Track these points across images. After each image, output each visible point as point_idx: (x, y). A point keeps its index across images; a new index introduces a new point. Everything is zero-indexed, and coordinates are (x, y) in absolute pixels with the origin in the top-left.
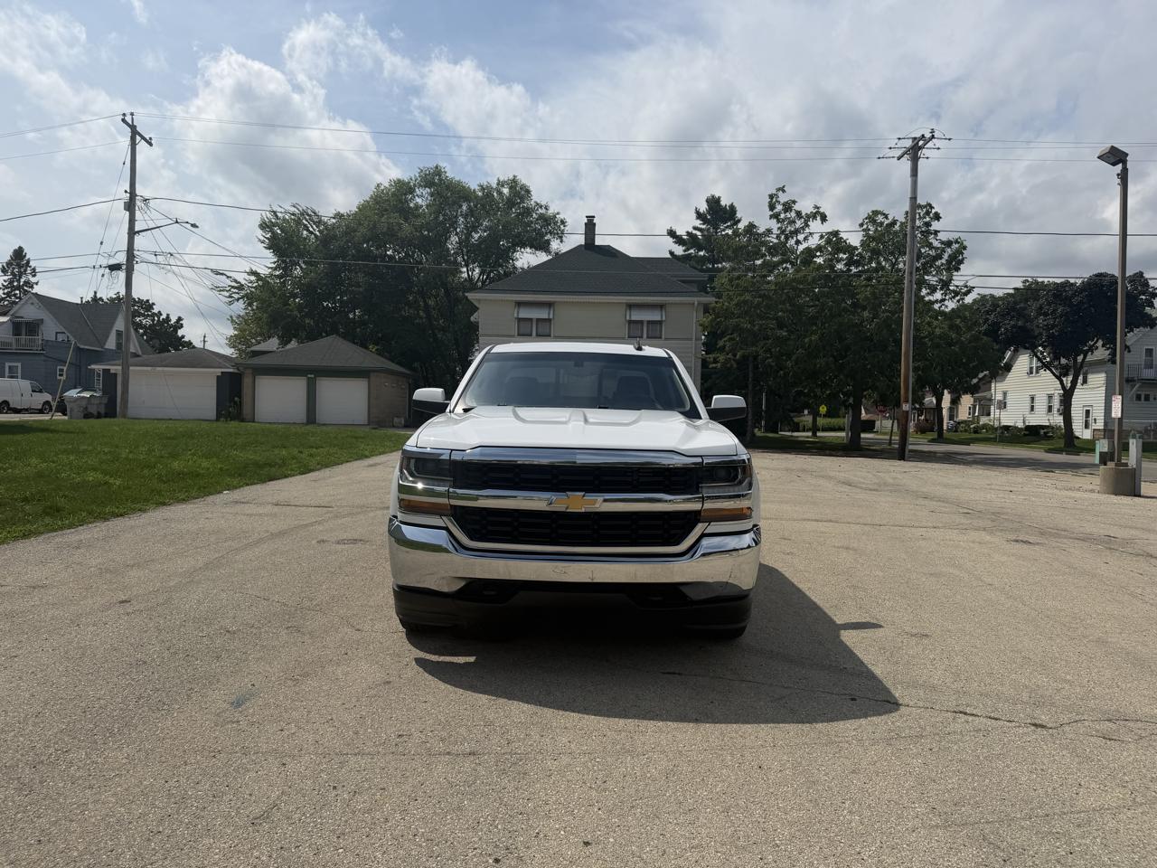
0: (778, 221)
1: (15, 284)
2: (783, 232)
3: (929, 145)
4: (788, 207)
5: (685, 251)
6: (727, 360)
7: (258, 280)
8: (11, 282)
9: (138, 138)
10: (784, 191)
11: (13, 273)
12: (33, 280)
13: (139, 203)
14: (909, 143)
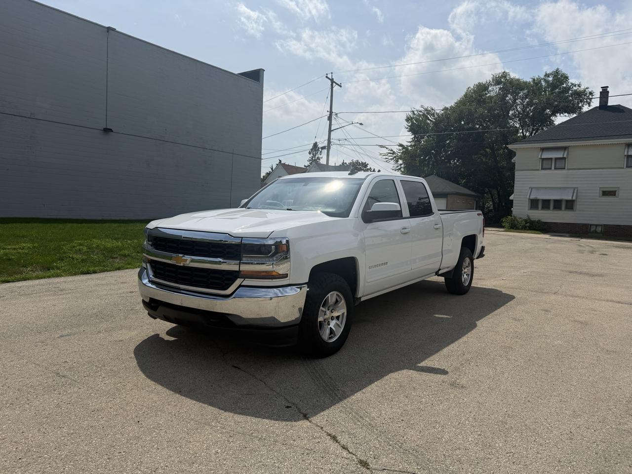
1: (314, 159)
7: (403, 149)
8: (313, 157)
9: (334, 84)
11: (313, 154)
12: (320, 156)
13: (334, 116)
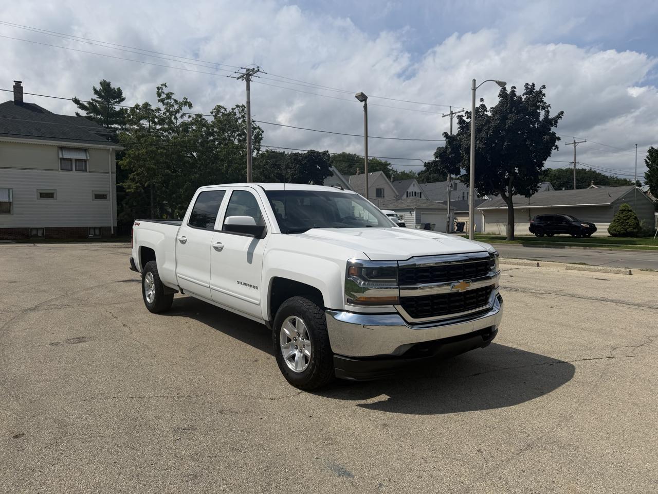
0: (164, 104)
2: (168, 111)
3: (255, 74)
4: (169, 96)
5: (87, 114)
6: (138, 188)
10: (166, 86)
14: (244, 71)
